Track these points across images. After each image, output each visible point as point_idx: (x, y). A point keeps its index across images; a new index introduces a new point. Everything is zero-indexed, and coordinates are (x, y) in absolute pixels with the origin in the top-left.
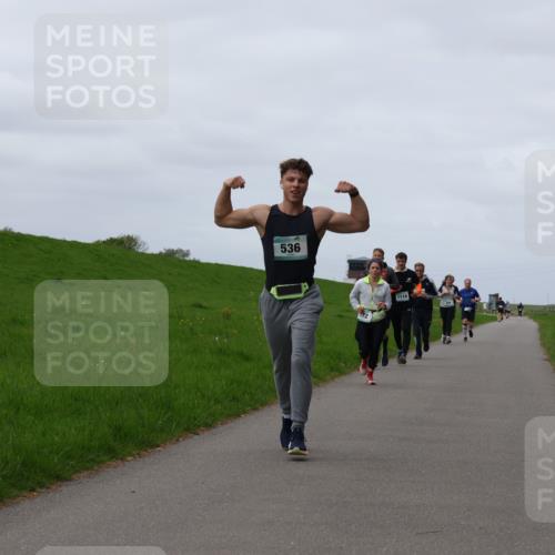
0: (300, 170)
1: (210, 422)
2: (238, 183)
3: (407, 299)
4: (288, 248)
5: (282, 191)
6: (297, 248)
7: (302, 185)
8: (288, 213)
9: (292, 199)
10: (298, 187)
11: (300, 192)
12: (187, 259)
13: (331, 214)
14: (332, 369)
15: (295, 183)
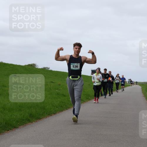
0: (79, 46)
1: (55, 113)
2: (62, 49)
3: (107, 81)
4: (75, 66)
5: (74, 51)
6: (77, 67)
7: (79, 50)
8: (75, 57)
9: (76, 54)
10: (78, 51)
11: (79, 52)
12: (49, 70)
13: (86, 58)
14: (87, 99)
15: (77, 49)
